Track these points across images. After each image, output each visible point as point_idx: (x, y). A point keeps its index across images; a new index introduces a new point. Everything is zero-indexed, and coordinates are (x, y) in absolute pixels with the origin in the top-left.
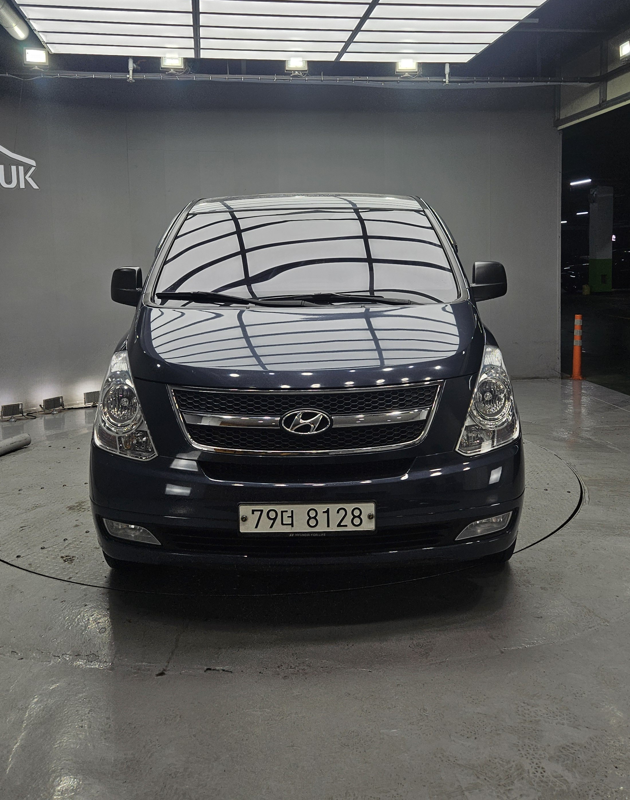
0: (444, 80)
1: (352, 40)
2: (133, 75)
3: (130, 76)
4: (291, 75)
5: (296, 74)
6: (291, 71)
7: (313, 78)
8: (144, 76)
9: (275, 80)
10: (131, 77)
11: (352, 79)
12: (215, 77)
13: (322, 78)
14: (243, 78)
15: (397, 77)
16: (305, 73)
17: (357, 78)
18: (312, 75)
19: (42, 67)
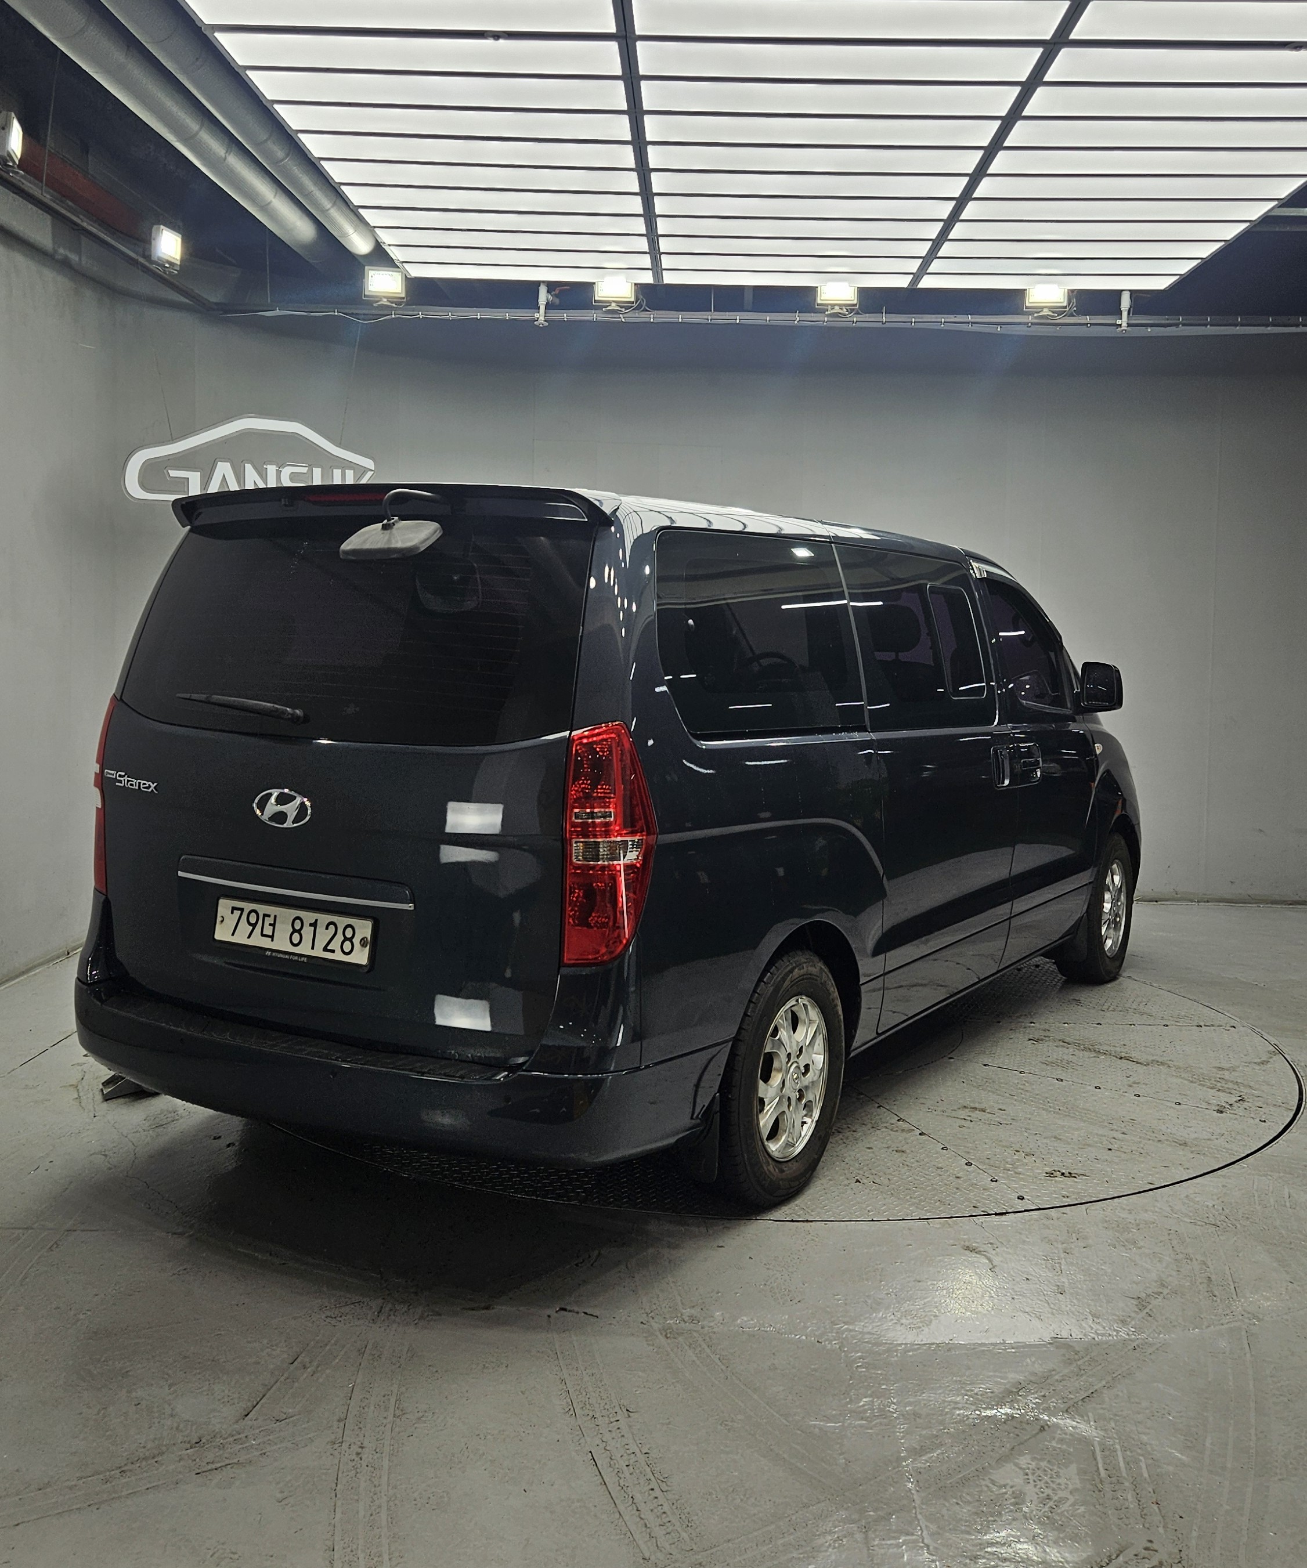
0: (1119, 322)
1: (934, 253)
2: (545, 313)
3: (540, 316)
4: (826, 313)
5: (836, 311)
6: (827, 305)
7: (867, 317)
8: (565, 315)
9: (796, 322)
10: (542, 318)
11: (939, 320)
12: (689, 317)
13: (884, 318)
14: (738, 317)
15: (1027, 317)
16: (854, 309)
17: (950, 318)
18: (866, 313)
19: (395, 300)
